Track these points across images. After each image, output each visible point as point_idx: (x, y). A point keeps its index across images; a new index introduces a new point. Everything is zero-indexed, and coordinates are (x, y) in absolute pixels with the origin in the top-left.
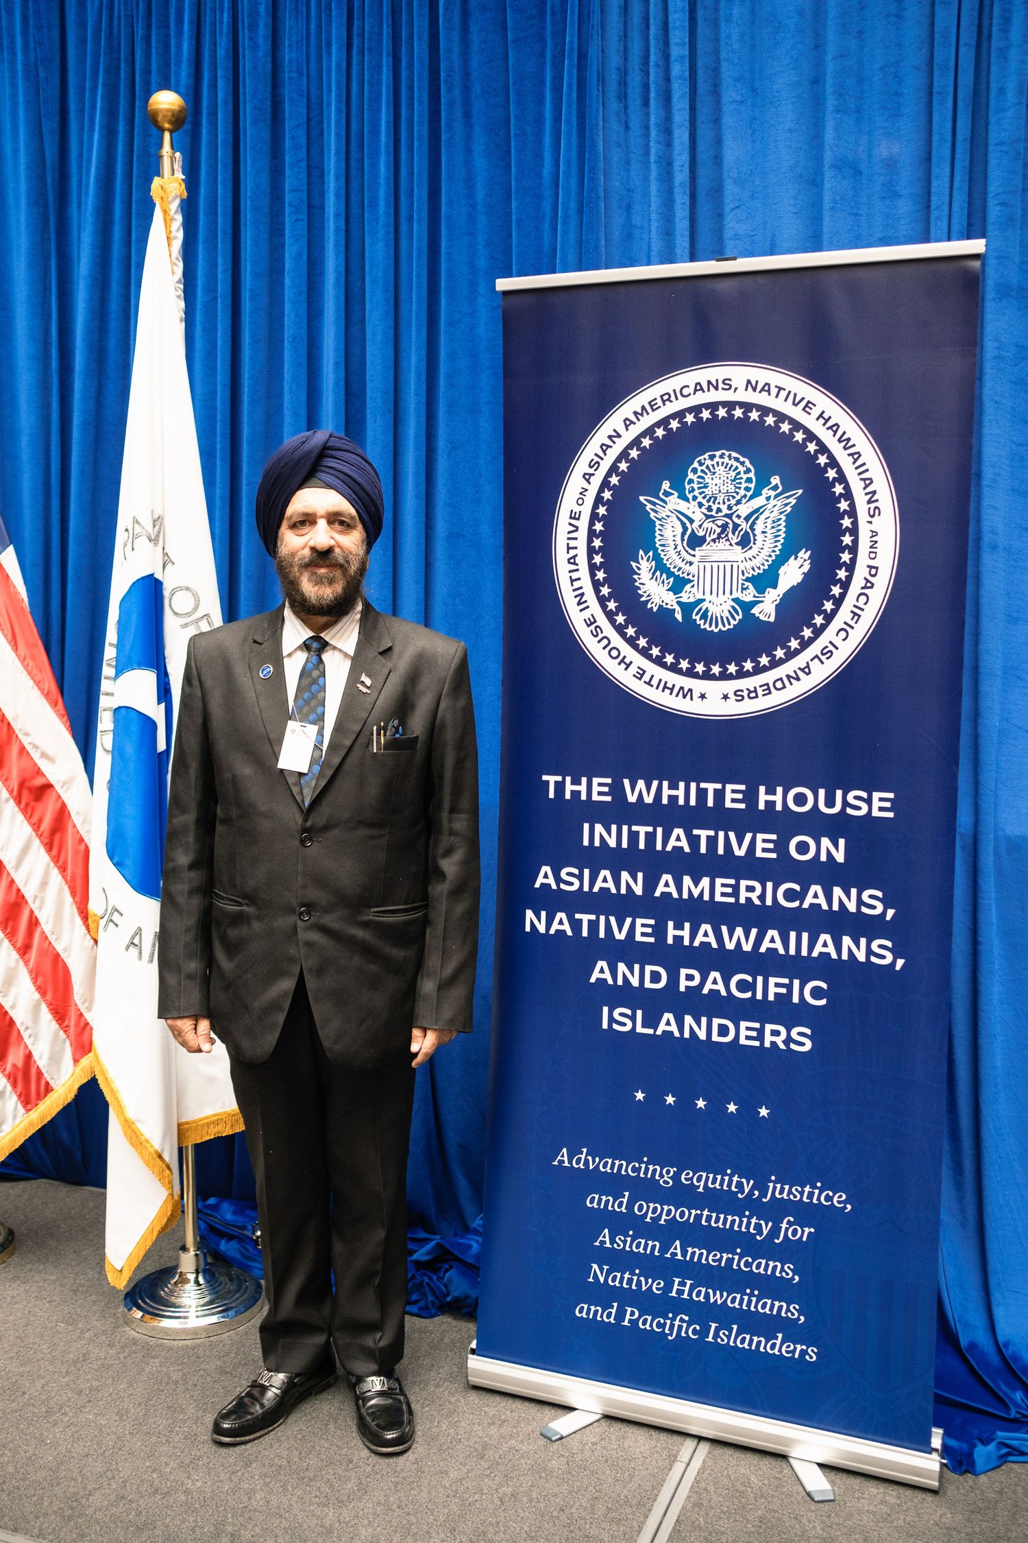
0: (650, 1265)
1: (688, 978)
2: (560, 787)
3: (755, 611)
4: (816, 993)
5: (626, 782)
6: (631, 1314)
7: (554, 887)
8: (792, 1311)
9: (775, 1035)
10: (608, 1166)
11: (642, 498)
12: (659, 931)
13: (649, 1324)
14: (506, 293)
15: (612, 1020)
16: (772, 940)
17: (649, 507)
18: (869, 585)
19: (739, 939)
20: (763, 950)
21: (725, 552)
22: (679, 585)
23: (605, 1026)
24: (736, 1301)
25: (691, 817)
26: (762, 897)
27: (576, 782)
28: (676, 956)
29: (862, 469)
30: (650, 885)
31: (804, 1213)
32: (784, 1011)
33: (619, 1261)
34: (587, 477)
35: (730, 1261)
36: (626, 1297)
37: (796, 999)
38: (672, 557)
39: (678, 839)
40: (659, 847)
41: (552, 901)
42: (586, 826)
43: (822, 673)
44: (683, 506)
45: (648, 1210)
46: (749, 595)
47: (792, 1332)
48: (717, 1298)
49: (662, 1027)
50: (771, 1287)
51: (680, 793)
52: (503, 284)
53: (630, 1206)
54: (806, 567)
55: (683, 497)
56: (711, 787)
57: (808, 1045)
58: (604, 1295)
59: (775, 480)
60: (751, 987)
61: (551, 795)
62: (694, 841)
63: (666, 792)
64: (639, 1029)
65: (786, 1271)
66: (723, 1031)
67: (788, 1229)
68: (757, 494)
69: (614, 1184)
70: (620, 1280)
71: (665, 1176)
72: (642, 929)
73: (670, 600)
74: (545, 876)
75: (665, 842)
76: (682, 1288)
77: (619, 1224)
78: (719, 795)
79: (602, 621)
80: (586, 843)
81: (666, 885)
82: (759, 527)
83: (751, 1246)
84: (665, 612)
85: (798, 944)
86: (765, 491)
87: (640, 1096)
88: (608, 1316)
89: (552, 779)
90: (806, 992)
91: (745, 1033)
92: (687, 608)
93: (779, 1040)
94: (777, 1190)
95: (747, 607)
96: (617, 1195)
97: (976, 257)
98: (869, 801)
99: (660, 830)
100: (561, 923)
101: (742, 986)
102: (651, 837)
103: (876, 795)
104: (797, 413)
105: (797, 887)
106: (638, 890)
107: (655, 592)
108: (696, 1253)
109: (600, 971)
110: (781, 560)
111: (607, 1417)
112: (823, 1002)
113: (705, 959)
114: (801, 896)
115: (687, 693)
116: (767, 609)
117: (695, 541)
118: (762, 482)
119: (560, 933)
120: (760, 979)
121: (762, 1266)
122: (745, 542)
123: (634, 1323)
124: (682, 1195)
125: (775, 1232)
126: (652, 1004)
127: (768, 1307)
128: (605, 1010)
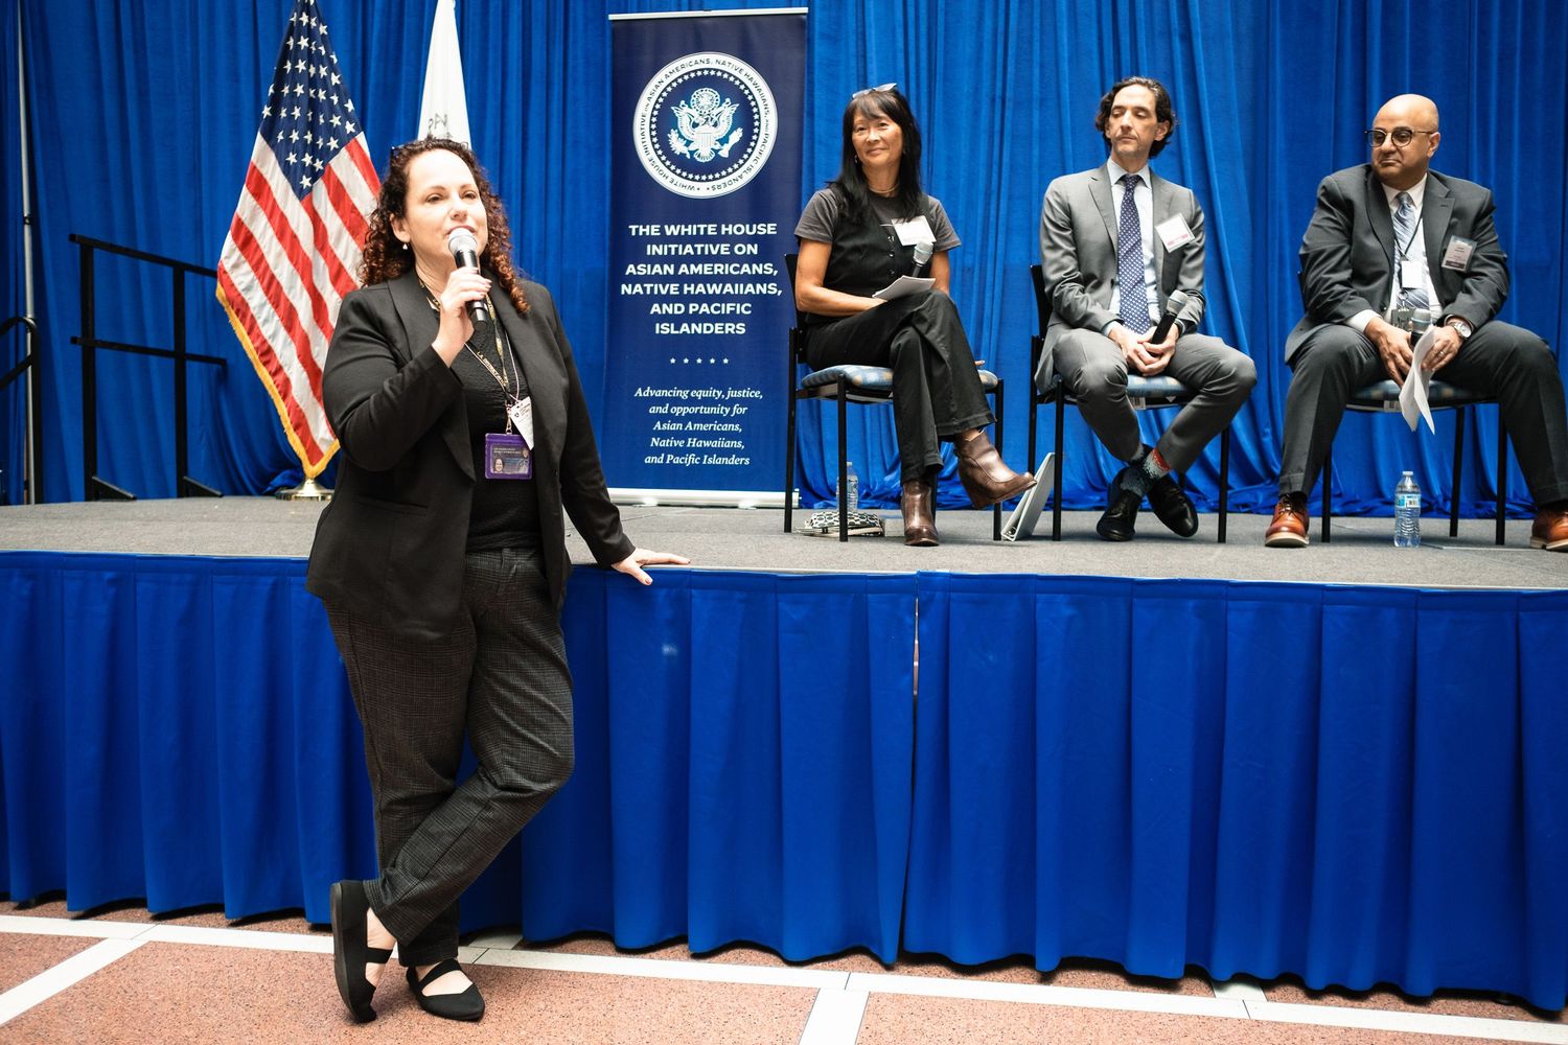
0: (677, 435)
1: (693, 308)
2: (637, 230)
3: (720, 153)
4: (747, 309)
5: (666, 227)
6: (670, 457)
7: (635, 273)
8: (739, 445)
9: (730, 328)
10: (659, 393)
11: (673, 108)
12: (681, 289)
13: (678, 461)
14: (614, 21)
15: (660, 329)
16: (728, 288)
17: (675, 111)
18: (765, 141)
19: (714, 289)
20: (724, 293)
21: (709, 128)
22: (688, 143)
23: (657, 332)
24: (715, 444)
25: (692, 240)
26: (724, 271)
27: (644, 227)
28: (686, 299)
29: (762, 95)
30: (676, 270)
31: (743, 402)
32: (733, 318)
33: (664, 435)
34: (649, 99)
35: (712, 427)
36: (667, 450)
37: (738, 312)
38: (685, 132)
39: (689, 249)
40: (680, 253)
41: (634, 280)
42: (649, 246)
43: (748, 177)
44: (690, 111)
45: (677, 410)
46: (718, 147)
47: (738, 453)
48: (707, 444)
49: (682, 330)
50: (730, 436)
51: (689, 230)
52: (612, 17)
53: (669, 410)
54: (741, 135)
55: (690, 107)
56: (702, 226)
57: (744, 331)
58: (657, 451)
59: (728, 100)
60: (720, 309)
61: (634, 234)
62: (695, 249)
63: (683, 230)
64: (673, 332)
65: (736, 428)
66: (708, 328)
67: (739, 410)
68: (720, 105)
69: (661, 401)
70: (665, 443)
71: (684, 394)
72: (673, 288)
73: (685, 150)
74: (631, 269)
75: (683, 250)
76: (692, 442)
77: (664, 418)
78: (706, 229)
79: (656, 159)
80: (649, 253)
81: (683, 269)
82: (721, 119)
83: (721, 419)
84: (683, 155)
85: (739, 289)
86: (724, 105)
87: (673, 361)
88: (659, 460)
89: (633, 227)
90: (742, 309)
91: (717, 328)
92: (692, 153)
93: (732, 330)
94: (732, 394)
95: (716, 151)
96: (663, 406)
97: (804, 14)
98: (766, 228)
99: (681, 246)
100: (638, 289)
101: (716, 309)
102: (677, 249)
103: (769, 225)
104: (736, 74)
105: (738, 265)
106: (672, 272)
107: (678, 146)
108: (698, 426)
109: (656, 308)
110: (730, 132)
111: (659, 505)
112: (749, 312)
113: (700, 299)
114: (740, 269)
115: (692, 188)
116: (725, 153)
117: (695, 125)
118: (723, 101)
119: (638, 293)
120: (723, 305)
121: (726, 427)
122: (715, 125)
123: (671, 461)
124: (692, 402)
125: (731, 412)
126: (677, 320)
127: (728, 444)
128: (658, 325)
